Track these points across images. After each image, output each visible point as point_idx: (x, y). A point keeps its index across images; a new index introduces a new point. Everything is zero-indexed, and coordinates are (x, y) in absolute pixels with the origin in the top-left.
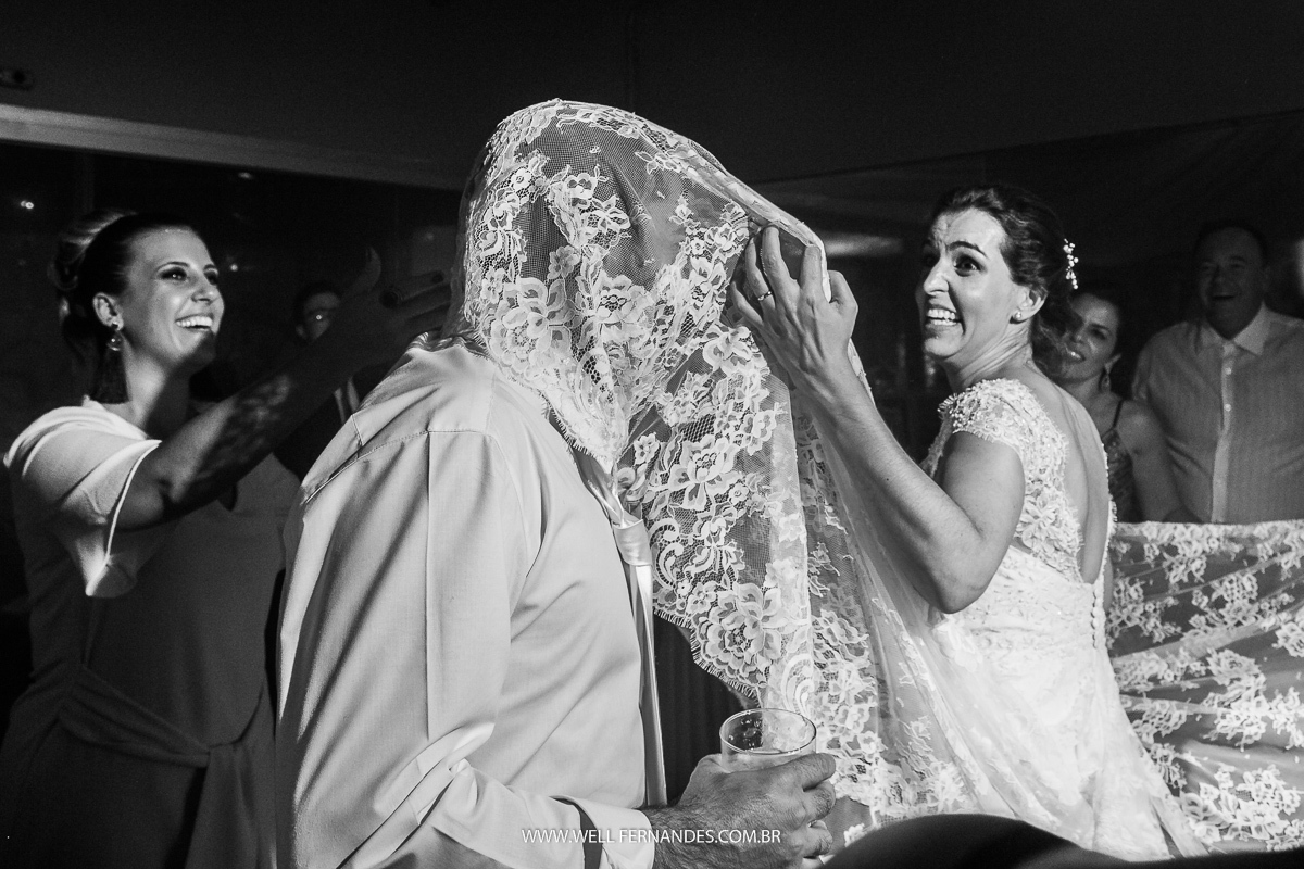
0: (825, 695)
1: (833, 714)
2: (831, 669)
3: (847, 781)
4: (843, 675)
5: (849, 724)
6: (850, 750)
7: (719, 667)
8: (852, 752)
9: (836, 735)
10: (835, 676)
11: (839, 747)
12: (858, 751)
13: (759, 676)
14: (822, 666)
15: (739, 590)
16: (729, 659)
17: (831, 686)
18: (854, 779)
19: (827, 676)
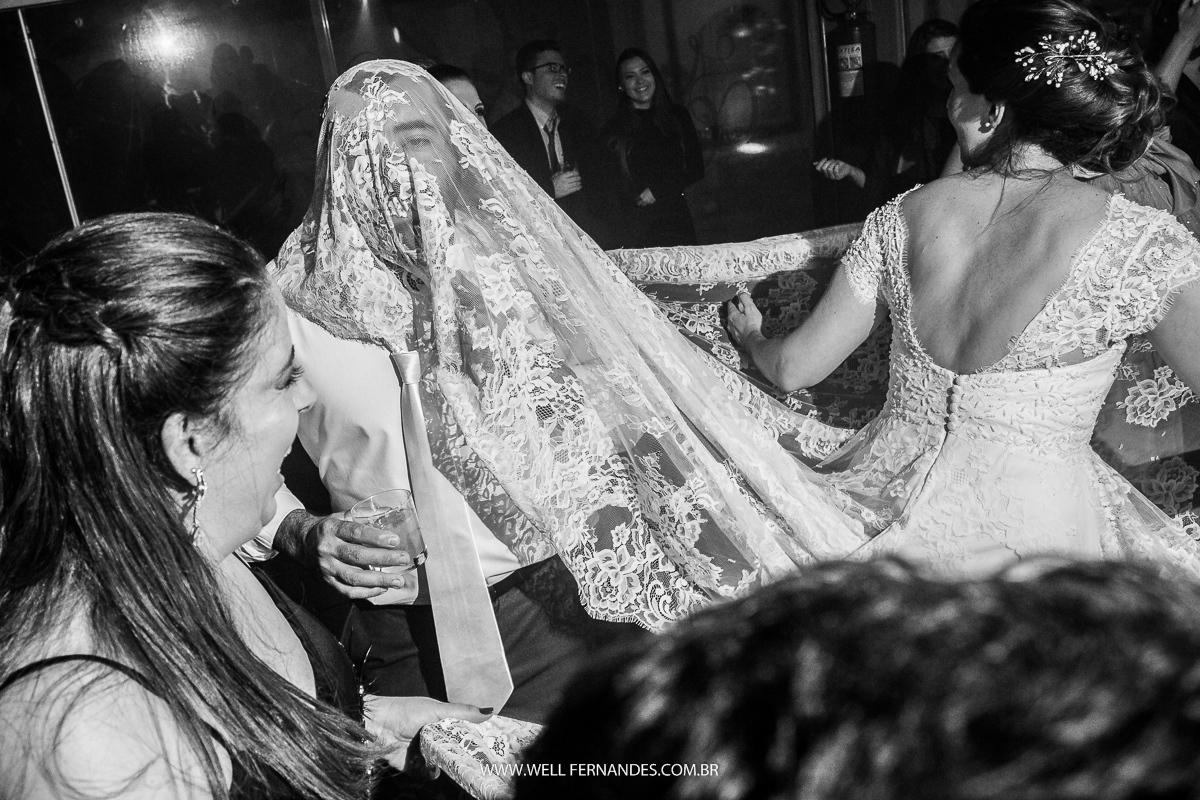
0: (579, 438)
1: (587, 449)
2: (579, 417)
3: (606, 494)
4: (588, 419)
5: (600, 453)
6: (604, 471)
7: (602, 613)
8: (605, 472)
9: (592, 464)
10: (583, 422)
11: (596, 472)
12: (609, 470)
13: (633, 607)
14: (572, 418)
15: (598, 556)
16: (608, 604)
17: (581, 430)
18: (610, 491)
19: (577, 424)
